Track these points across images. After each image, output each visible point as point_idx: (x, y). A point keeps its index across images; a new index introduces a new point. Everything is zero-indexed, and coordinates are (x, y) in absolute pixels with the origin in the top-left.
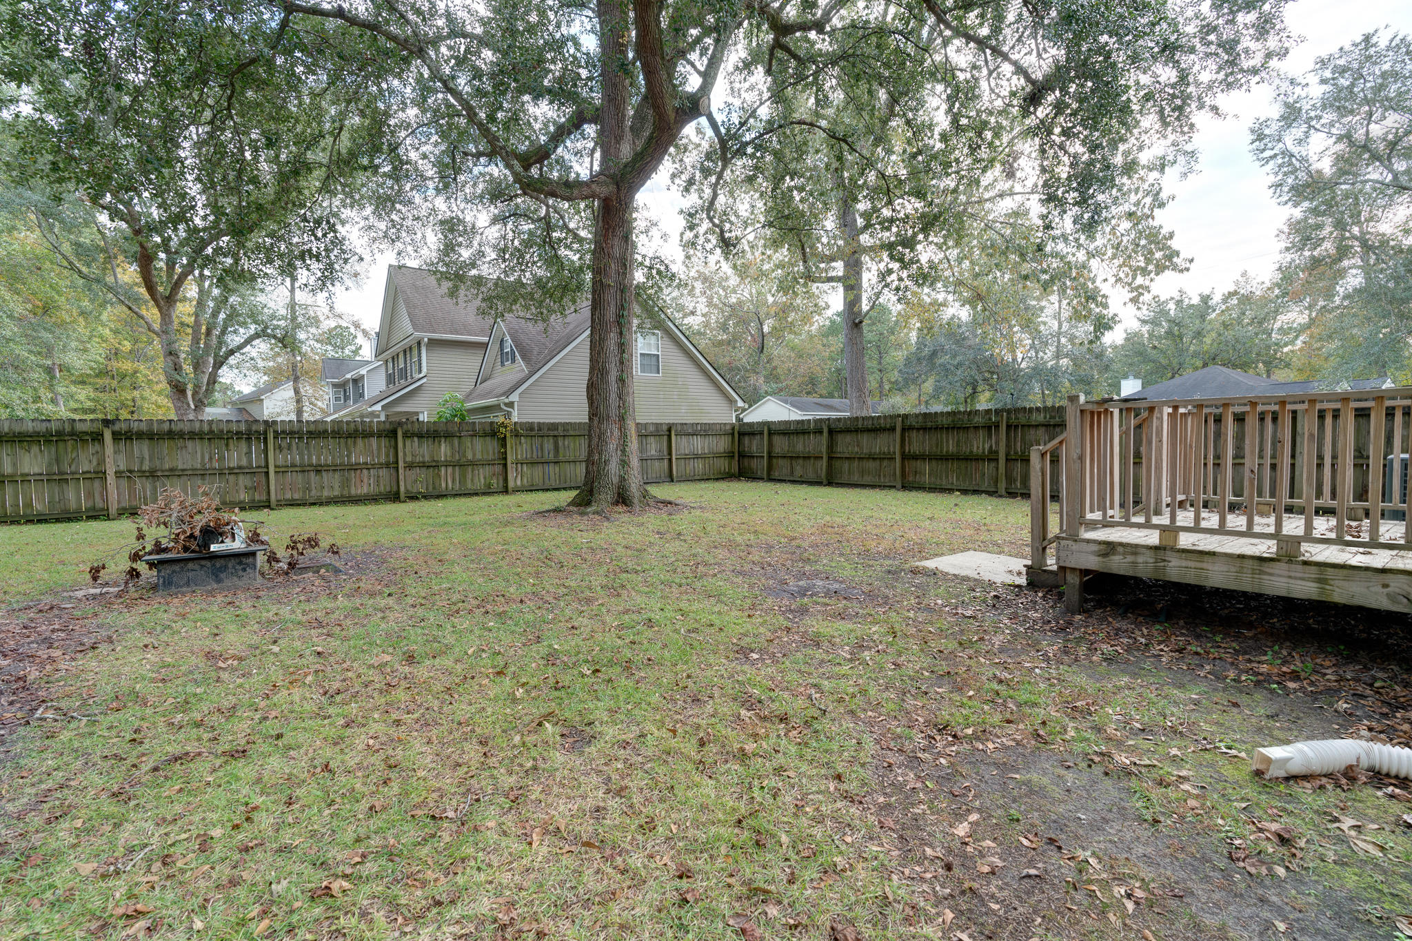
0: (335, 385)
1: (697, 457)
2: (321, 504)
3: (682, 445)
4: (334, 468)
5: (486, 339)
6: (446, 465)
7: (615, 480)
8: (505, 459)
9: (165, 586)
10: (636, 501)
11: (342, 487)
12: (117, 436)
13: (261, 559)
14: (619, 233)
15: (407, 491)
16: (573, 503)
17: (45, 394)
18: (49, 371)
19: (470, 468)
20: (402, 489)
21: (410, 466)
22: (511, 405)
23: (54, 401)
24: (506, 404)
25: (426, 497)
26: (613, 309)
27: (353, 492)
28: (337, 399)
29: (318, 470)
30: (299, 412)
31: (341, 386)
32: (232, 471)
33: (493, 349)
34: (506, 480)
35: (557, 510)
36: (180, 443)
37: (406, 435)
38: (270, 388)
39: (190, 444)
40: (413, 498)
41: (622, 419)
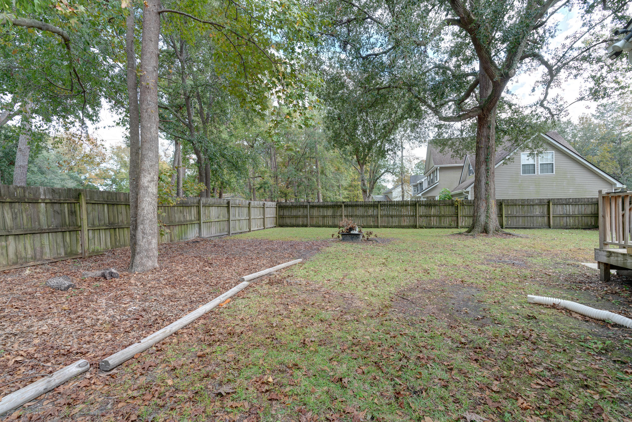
0: (414, 186)
1: (569, 216)
2: (392, 228)
3: (556, 210)
4: (396, 216)
5: (462, 165)
6: (434, 216)
7: (483, 223)
8: (458, 214)
9: (343, 240)
10: (491, 232)
11: (399, 223)
12: (345, 206)
13: (361, 237)
14: (486, 126)
15: (419, 225)
16: (467, 232)
17: (338, 193)
18: (339, 187)
19: (443, 218)
20: (418, 224)
21: (421, 216)
22: (468, 192)
23: (339, 195)
24: (465, 192)
25: (426, 228)
26: (483, 156)
27: (402, 224)
28: (415, 191)
29: (392, 216)
30: (403, 196)
31: (416, 186)
32: (369, 216)
33: (466, 169)
34: (458, 223)
35: (460, 234)
36: (358, 208)
37: (420, 205)
38: (395, 188)
39: (360, 208)
40: (421, 227)
41: (487, 199)
